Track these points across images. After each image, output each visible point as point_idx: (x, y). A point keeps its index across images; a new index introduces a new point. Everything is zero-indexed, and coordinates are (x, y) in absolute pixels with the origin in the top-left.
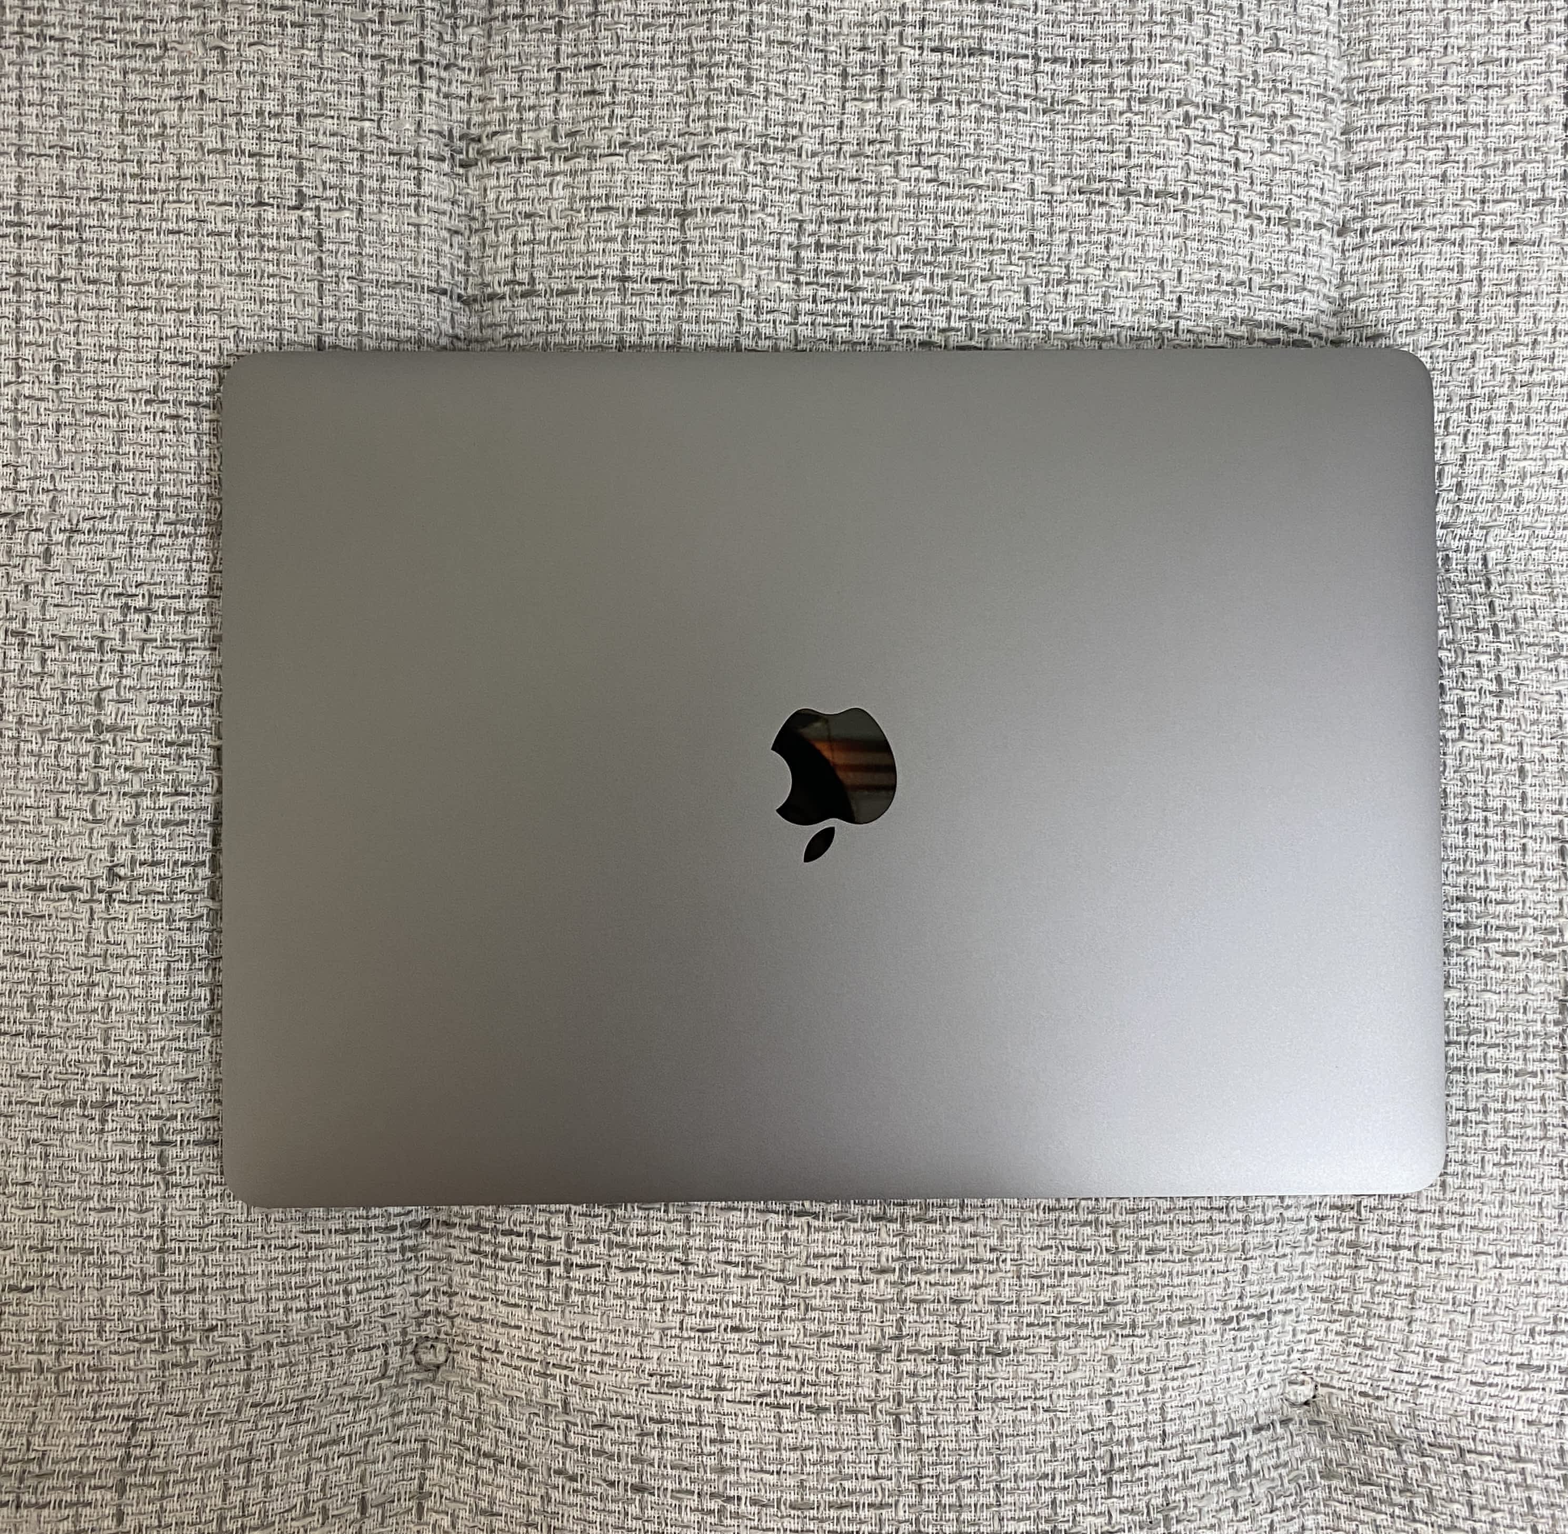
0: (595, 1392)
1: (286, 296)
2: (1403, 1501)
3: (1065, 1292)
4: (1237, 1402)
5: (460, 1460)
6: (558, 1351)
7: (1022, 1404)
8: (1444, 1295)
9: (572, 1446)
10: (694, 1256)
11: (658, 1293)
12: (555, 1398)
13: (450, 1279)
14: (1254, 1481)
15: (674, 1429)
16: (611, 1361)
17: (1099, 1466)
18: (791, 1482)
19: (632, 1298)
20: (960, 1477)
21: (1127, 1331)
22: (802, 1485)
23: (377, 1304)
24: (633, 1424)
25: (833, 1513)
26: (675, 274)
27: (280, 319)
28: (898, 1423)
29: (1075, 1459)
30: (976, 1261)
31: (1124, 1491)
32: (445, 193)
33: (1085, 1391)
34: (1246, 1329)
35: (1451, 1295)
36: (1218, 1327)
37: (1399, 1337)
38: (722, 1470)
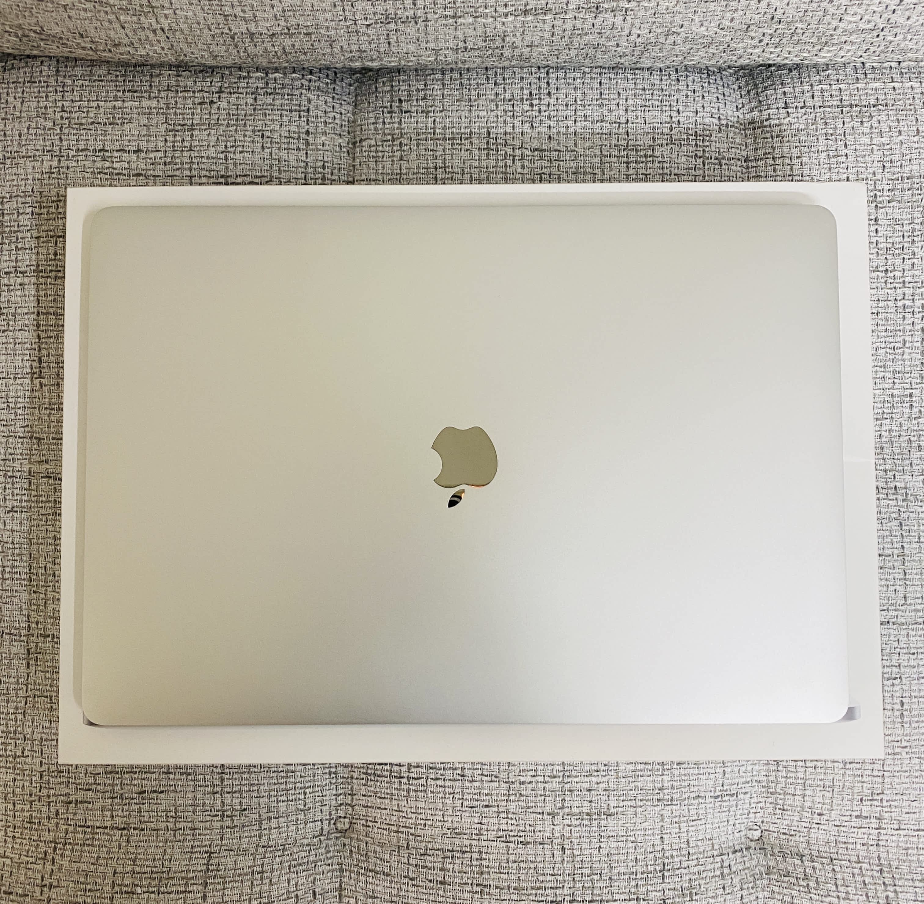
0: (422, 839)
2: (804, 884)
4: (724, 839)
5: (358, 873)
6: (405, 820)
7: (622, 839)
8: (819, 783)
10: (467, 772)
11: (450, 790)
12: (403, 843)
13: (352, 787)
14: (733, 876)
15: (459, 855)
16: (430, 823)
17: (658, 868)
18: (514, 877)
19: (439, 793)
20: (593, 874)
23: (318, 799)
24: (439, 853)
25: (534, 892)
28: (563, 848)
29: (646, 865)
31: (670, 880)
33: (650, 832)
34: (726, 801)
35: (822, 783)
36: (712, 800)
37: (799, 804)
38: (482, 873)
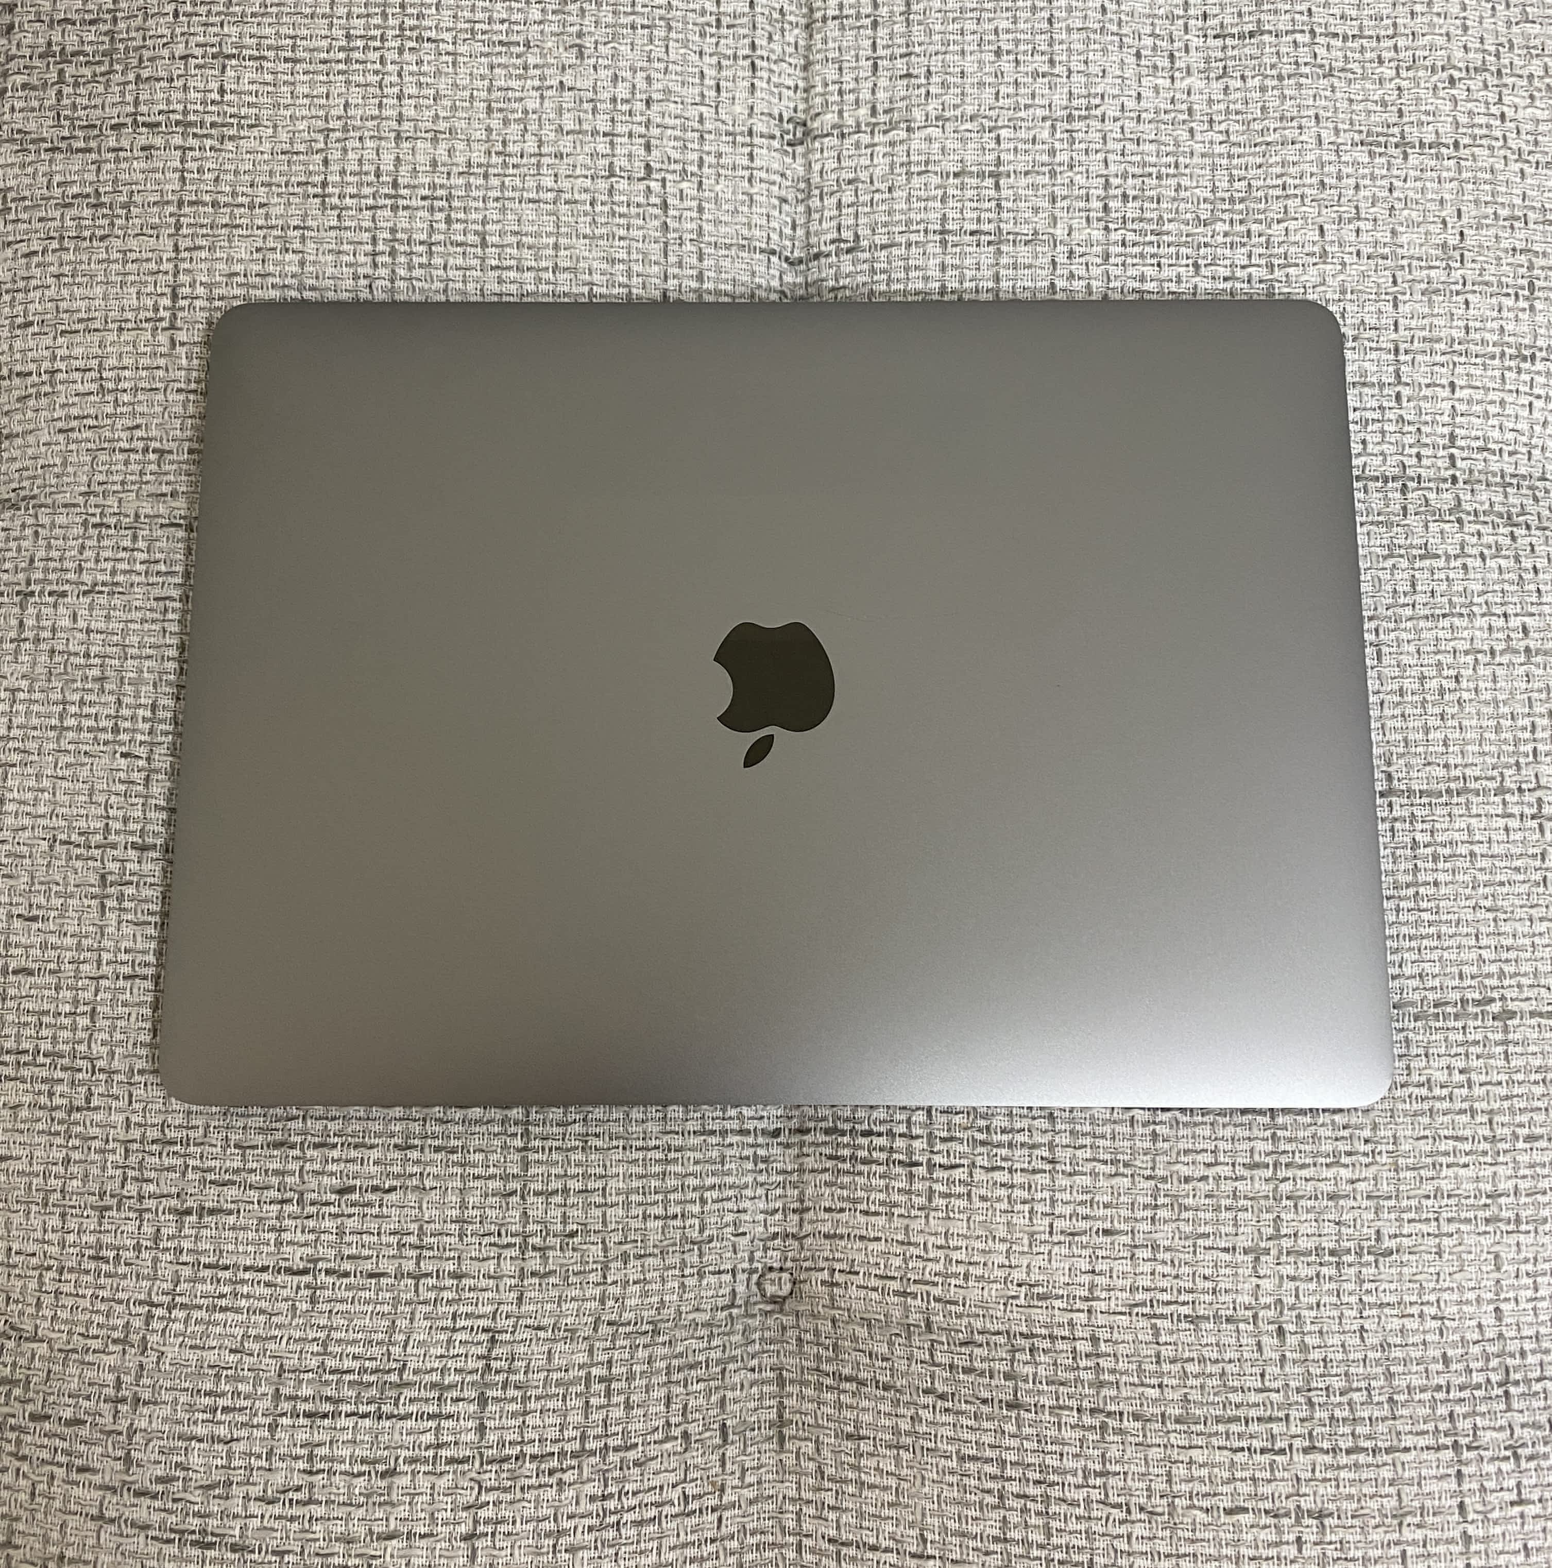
1: (634, 256)
3: (1446, 1185)
9: (939, 1365)
21: (1511, 1227)
22: (1186, 1399)
26: (991, 227)
27: (629, 277)
30: (1349, 1154)
32: (776, 166)
